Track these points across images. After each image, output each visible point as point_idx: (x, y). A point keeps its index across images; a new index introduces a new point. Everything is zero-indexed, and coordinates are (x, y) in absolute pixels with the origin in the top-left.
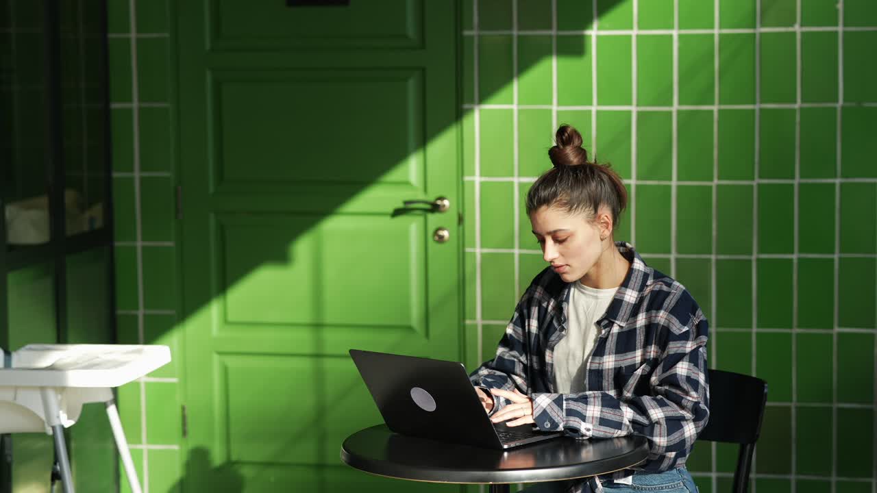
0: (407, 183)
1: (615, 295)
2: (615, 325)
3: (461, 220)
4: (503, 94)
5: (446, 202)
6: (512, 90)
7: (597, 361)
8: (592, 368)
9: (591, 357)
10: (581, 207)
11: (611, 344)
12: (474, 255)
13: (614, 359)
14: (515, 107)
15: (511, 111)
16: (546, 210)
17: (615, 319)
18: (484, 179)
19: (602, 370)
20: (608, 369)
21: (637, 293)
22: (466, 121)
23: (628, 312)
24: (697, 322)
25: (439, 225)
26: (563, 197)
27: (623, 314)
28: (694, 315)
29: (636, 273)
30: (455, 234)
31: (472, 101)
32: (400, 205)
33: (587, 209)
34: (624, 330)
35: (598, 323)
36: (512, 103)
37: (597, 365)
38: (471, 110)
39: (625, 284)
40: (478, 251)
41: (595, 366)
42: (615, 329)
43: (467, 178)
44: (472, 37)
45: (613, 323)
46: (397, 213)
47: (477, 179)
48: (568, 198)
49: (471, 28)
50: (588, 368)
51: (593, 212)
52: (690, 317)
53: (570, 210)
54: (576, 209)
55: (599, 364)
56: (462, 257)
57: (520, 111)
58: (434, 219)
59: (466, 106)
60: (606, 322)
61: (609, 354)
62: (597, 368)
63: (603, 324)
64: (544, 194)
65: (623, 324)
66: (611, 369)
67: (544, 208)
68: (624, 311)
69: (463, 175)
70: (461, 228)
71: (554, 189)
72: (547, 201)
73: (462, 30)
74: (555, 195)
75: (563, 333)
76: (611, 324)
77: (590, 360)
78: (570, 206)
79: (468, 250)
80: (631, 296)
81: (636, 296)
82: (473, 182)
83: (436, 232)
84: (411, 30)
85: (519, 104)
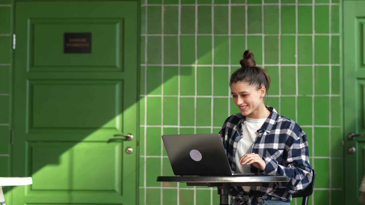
0: (115, 128)
1: (265, 121)
2: (265, 132)
3: (138, 144)
4: (157, 90)
5: (132, 136)
6: (161, 89)
7: (257, 145)
8: (255, 148)
9: (254, 144)
10: (254, 83)
11: (263, 139)
12: (143, 158)
13: (264, 145)
14: (162, 96)
15: (160, 98)
16: (240, 83)
17: (266, 130)
18: (148, 126)
19: (258, 149)
20: (261, 149)
21: (275, 121)
22: (141, 101)
23: (271, 128)
24: (302, 135)
25: (129, 146)
26: (248, 78)
27: (269, 128)
28: (301, 132)
29: (274, 113)
30: (135, 150)
31: (144, 94)
32: (112, 137)
33: (257, 84)
34: (269, 134)
35: (258, 131)
36: (161, 94)
37: (257, 147)
38: (143, 97)
39: (270, 117)
40: (145, 157)
41: (256, 147)
42: (265, 134)
43: (141, 126)
44: (144, 67)
45: (264, 131)
46: (110, 141)
47: (146, 126)
48: (250, 79)
49: (144, 63)
50: (252, 148)
51: (259, 86)
52: (299, 133)
53: (250, 84)
54: (253, 83)
55: (258, 146)
56: (138, 160)
57: (164, 98)
58: (126, 143)
59: (141, 96)
60: (261, 131)
61: (262, 143)
62: (256, 148)
63: (260, 131)
64: (239, 76)
65: (269, 132)
66: (263, 149)
67: (239, 82)
68: (269, 127)
69: (139, 125)
70: (138, 147)
71: (244, 74)
72: (241, 79)
73: (140, 63)
74: (244, 77)
75: (242, 136)
76: (263, 132)
77: (253, 145)
78: (251, 82)
79: (141, 156)
80: (272, 122)
81: (274, 122)
82: (144, 128)
83: (127, 149)
84: (118, 64)
85: (164, 94)
